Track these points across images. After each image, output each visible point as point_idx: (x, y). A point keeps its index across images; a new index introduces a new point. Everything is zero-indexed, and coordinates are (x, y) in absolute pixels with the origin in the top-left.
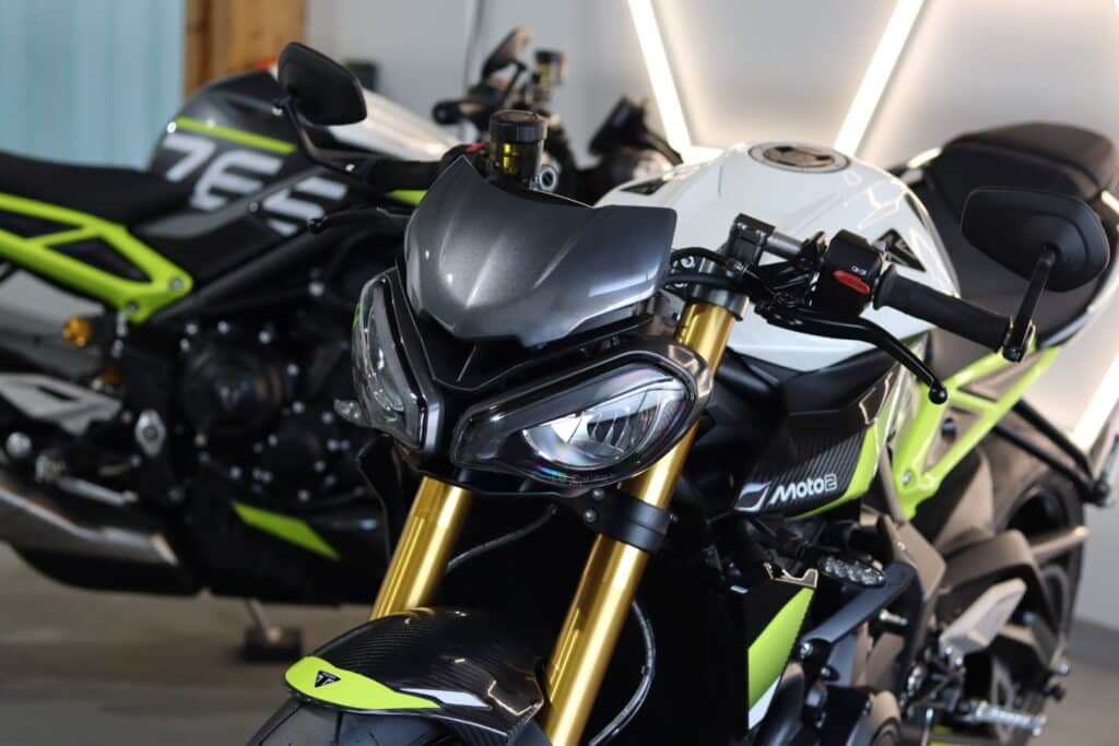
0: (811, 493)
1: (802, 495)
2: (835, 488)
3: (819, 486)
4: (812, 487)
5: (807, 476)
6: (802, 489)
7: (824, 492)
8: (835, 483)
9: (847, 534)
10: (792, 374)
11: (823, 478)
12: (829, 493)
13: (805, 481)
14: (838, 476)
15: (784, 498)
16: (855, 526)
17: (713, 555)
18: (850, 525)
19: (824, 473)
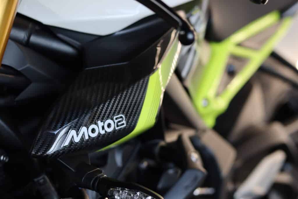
0: (103, 132)
1: (93, 135)
2: (125, 125)
3: (109, 125)
4: (103, 128)
5: (98, 119)
6: (93, 131)
7: (115, 130)
8: (124, 122)
9: (157, 150)
10: (93, 38)
11: (112, 119)
12: (120, 130)
13: (96, 124)
14: (126, 116)
15: (77, 140)
16: (162, 143)
17: (45, 182)
18: (157, 144)
19: (113, 115)
